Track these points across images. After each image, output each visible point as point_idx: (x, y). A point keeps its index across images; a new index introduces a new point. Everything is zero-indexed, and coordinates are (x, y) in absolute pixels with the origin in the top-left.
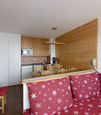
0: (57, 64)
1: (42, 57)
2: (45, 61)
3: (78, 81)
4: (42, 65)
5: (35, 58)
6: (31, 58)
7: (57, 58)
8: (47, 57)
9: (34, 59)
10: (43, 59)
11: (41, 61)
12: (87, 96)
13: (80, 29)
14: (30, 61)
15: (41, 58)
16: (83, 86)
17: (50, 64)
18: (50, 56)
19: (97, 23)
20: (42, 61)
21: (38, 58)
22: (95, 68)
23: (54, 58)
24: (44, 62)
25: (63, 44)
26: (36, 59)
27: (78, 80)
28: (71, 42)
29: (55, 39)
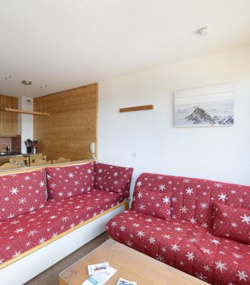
0: (36, 153)
2: (7, 149)
3: (58, 175)
7: (36, 142)
8: (12, 138)
12: (70, 194)
13: (77, 91)
16: (66, 181)
17: (20, 153)
18: (20, 136)
19: (96, 89)
22: (93, 156)
23: (29, 141)
24: (5, 151)
25: (46, 114)
27: (58, 173)
28: (62, 111)
29: (32, 100)
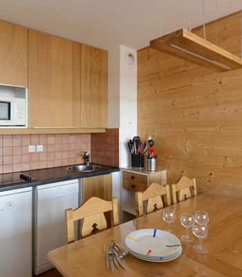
1: (72, 139)
2: (85, 157)
4: (78, 178)
5: (35, 139)
6: (17, 142)
7: (151, 143)
8: (93, 135)
9: (31, 149)
10: (72, 147)
11: (65, 155)
14: (7, 159)
15: (65, 140)
17: (117, 168)
20: (72, 155)
21: (51, 140)
24: (82, 160)
26: (40, 148)
